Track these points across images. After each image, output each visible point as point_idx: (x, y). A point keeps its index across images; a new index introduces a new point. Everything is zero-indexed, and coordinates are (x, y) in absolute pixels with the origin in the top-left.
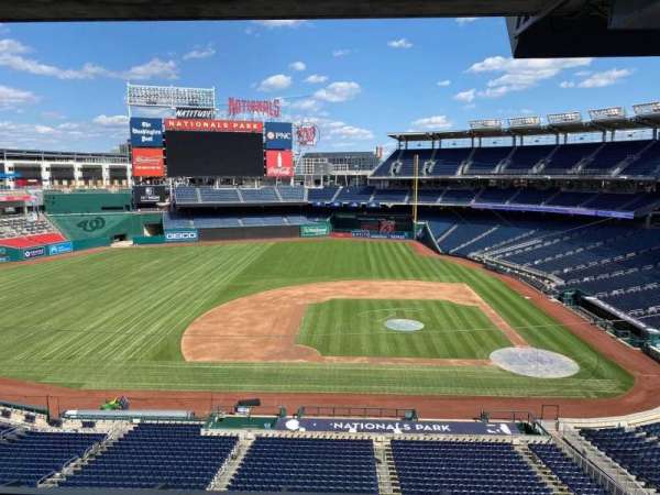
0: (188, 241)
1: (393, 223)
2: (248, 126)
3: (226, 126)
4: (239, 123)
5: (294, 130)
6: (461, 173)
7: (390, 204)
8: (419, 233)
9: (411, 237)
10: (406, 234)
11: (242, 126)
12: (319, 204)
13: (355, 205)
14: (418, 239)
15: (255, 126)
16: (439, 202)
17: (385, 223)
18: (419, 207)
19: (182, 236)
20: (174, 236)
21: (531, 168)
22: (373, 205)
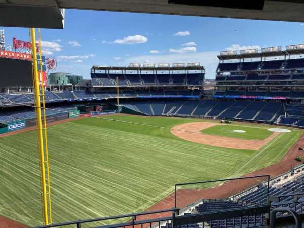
0: (21, 128)
1: (102, 107)
2: (25, 56)
3: (13, 55)
4: (20, 54)
5: (46, 61)
6: (129, 84)
7: (107, 99)
8: (120, 110)
9: (117, 112)
10: (115, 111)
11: (22, 56)
12: (71, 100)
13: (90, 100)
14: (120, 113)
15: (28, 57)
16: (124, 96)
17: (98, 107)
18: (119, 99)
19: (17, 126)
20: (13, 127)
21: (154, 82)
22: (99, 99)
